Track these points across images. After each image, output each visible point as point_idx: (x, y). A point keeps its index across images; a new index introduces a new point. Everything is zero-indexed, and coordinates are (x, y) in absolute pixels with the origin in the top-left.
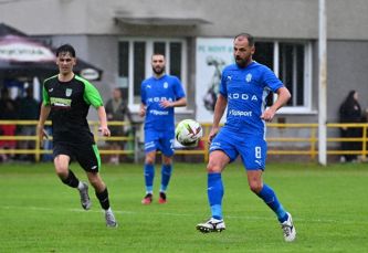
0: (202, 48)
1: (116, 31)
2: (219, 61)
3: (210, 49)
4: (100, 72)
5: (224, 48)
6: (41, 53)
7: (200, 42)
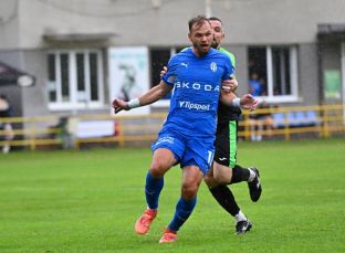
4: (34, 79)
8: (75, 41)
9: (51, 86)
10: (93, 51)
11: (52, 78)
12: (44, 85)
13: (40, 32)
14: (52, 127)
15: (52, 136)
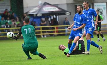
0: (96, 6)
1: (74, 2)
2: (100, 9)
3: (98, 6)
5: (101, 5)
6: (55, 9)
7: (95, 4)
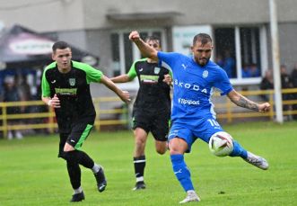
3: (185, 35)
4: (98, 59)
7: (176, 30)
8: (137, 20)
9: (115, 66)
10: (157, 30)
11: (116, 58)
12: (107, 64)
13: (103, 12)
14: (116, 108)
15: (117, 116)
